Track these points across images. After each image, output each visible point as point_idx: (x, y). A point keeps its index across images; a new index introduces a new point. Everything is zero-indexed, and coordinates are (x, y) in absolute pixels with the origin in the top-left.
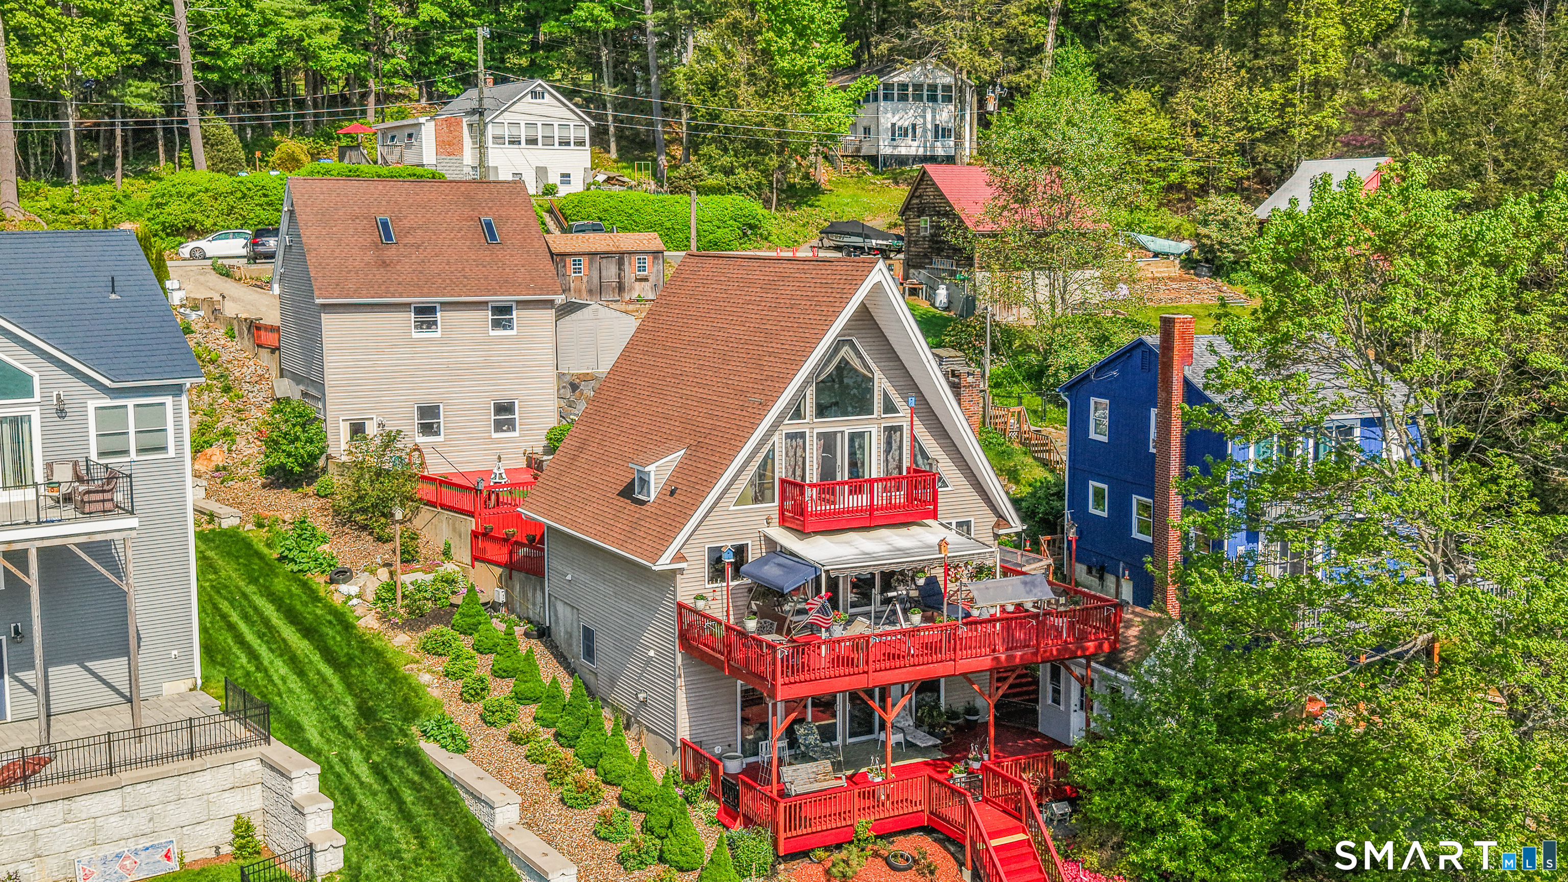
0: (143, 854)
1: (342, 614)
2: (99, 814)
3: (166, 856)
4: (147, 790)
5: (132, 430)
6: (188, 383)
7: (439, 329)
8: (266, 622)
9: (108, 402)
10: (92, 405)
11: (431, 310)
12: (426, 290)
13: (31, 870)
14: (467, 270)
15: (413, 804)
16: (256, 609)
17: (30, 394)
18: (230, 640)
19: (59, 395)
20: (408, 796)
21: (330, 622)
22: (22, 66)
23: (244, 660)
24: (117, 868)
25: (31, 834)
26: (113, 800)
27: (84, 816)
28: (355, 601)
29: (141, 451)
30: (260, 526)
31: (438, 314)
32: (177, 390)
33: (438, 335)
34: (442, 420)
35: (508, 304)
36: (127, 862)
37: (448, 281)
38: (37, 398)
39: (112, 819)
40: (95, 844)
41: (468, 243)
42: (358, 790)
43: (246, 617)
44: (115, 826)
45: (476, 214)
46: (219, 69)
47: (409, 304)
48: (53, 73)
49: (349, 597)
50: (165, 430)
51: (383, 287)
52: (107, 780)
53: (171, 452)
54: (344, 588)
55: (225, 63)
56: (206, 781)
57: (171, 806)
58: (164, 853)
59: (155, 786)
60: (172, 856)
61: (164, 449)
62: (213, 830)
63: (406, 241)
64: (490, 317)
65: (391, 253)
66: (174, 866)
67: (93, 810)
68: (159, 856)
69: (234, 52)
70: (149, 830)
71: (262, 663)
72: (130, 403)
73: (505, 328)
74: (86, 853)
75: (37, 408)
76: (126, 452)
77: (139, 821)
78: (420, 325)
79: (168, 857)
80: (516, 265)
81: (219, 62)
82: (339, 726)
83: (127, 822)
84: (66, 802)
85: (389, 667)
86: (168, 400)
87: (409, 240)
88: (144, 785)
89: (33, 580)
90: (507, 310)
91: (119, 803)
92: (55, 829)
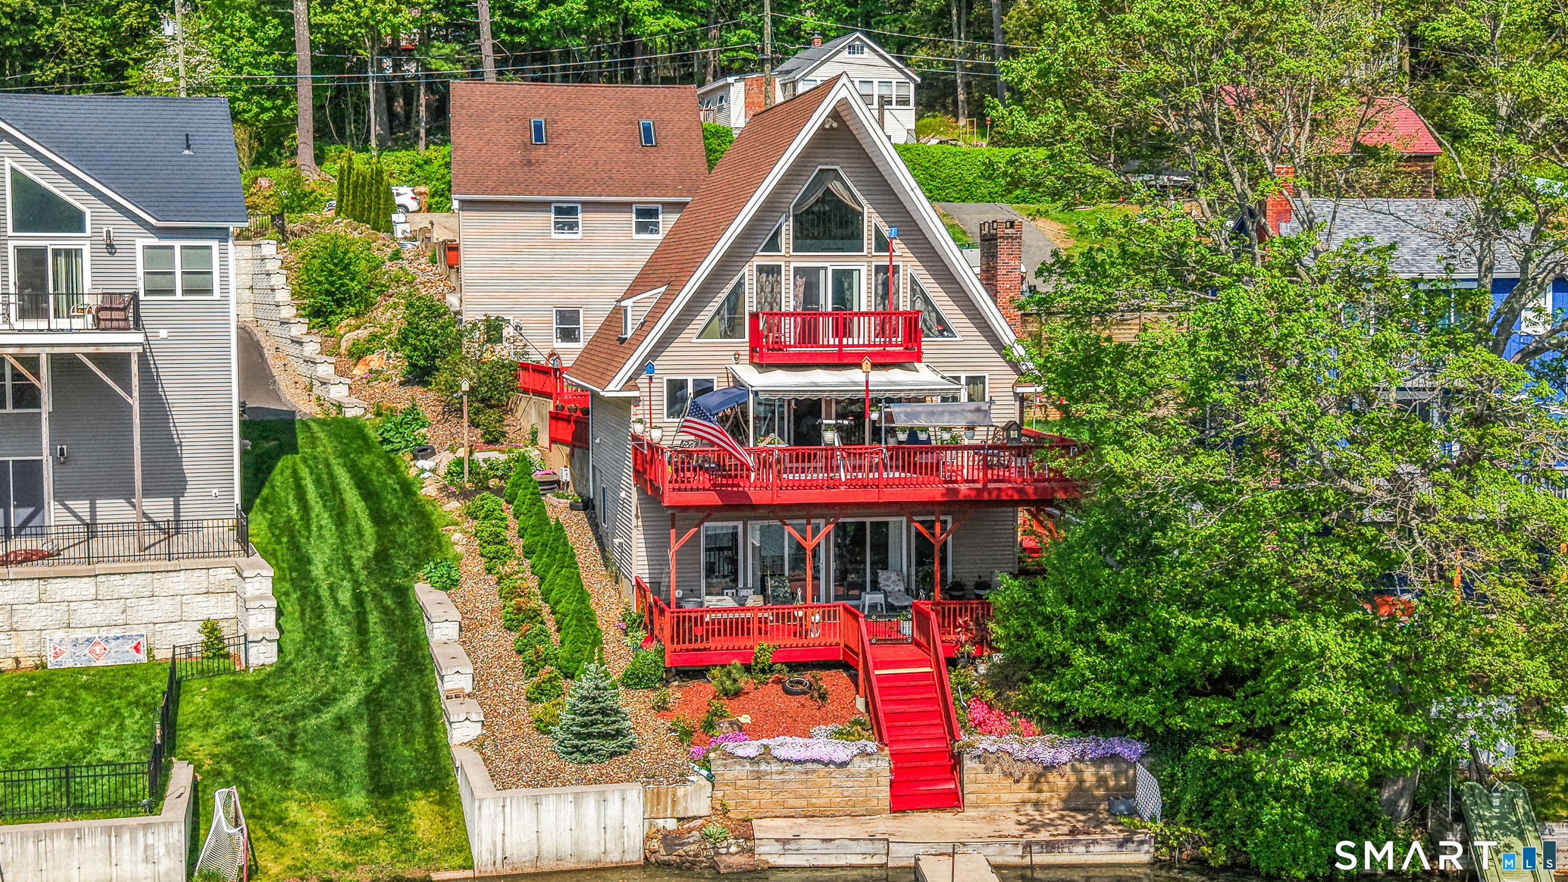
0: (114, 643)
1: (410, 484)
2: (74, 598)
3: (135, 648)
4: (121, 583)
5: (178, 271)
6: (232, 227)
7: (580, 231)
8: (335, 488)
9: (155, 242)
10: (140, 243)
11: (572, 211)
12: (566, 189)
13: (8, 642)
14: (614, 171)
15: (375, 623)
16: (331, 476)
17: (81, 229)
18: (291, 497)
19: (108, 232)
20: (373, 617)
21: (395, 490)
22: (323, 25)
23: (294, 510)
24: (87, 651)
25: (8, 607)
26: (86, 587)
27: (58, 599)
28: (426, 475)
29: (185, 292)
30: (379, 414)
31: (580, 216)
32: (222, 234)
33: (579, 236)
34: (581, 326)
35: (654, 206)
36: (97, 648)
37: (591, 181)
38: (88, 233)
39: (86, 605)
40: (69, 627)
41: (621, 145)
42: (330, 609)
43: (318, 482)
44: (87, 613)
45: (637, 117)
46: (525, 31)
47: (549, 203)
48: (350, 32)
49: (423, 471)
50: (211, 273)
51: (523, 186)
52: (85, 568)
53: (217, 295)
54: (421, 463)
55: (533, 24)
56: (180, 582)
57: (144, 602)
58: (134, 644)
59: (129, 579)
60: (142, 649)
61: (209, 291)
62: (185, 631)
63: (556, 142)
64: (634, 220)
65: (539, 153)
66: (142, 657)
67: (68, 593)
68: (129, 646)
69: (542, 13)
70: (120, 622)
71: (308, 515)
72: (178, 244)
73: (651, 232)
74: (59, 634)
75: (88, 243)
76: (172, 292)
77: (112, 611)
78: (560, 226)
79: (137, 649)
80: (667, 168)
81: (526, 24)
82: (347, 563)
83: (101, 610)
84: (42, 582)
85: (429, 526)
86: (215, 244)
87: (562, 141)
88: (117, 577)
89: (44, 384)
90: (653, 213)
91: (93, 591)
92: (31, 607)
